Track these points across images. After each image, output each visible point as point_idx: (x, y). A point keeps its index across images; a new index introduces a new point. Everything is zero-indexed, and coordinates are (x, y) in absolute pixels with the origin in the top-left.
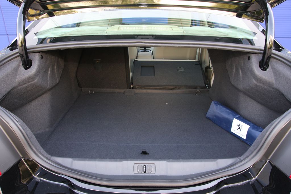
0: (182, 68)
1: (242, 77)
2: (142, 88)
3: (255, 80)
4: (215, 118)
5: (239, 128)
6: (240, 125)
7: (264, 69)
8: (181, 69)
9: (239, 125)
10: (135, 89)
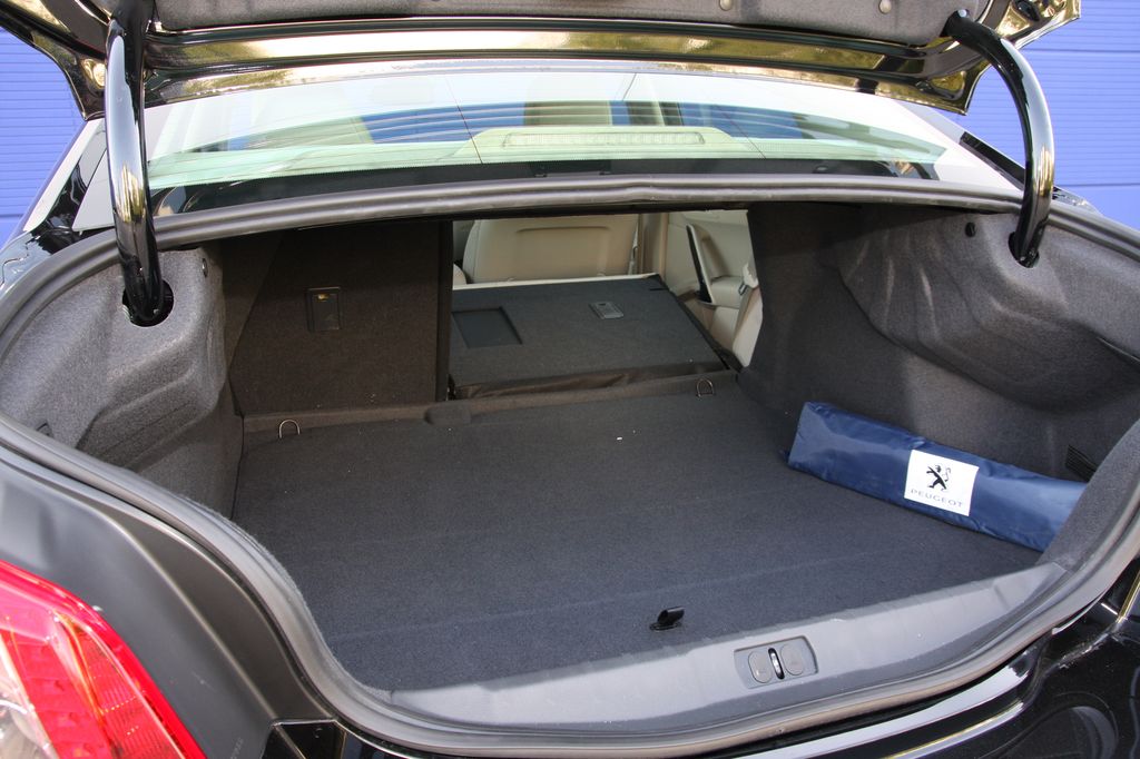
0: (609, 304)
1: (934, 299)
2: (495, 392)
3: (1002, 303)
4: (829, 461)
5: (939, 481)
6: (939, 470)
7: (1029, 261)
8: (609, 311)
9: (936, 470)
10: (466, 398)
